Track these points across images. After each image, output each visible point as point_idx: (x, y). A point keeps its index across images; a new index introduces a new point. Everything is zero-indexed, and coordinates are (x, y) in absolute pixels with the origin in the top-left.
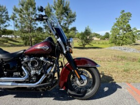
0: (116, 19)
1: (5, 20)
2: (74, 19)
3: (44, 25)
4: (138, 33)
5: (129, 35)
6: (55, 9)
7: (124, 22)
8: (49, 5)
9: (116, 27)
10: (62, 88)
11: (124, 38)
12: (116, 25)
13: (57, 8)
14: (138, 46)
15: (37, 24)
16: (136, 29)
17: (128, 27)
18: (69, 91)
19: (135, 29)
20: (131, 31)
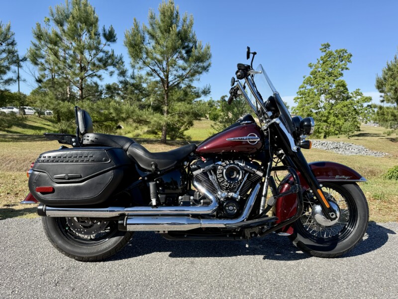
0: (311, 66)
1: (6, 64)
2: (205, 64)
3: (122, 79)
4: (365, 105)
5: (345, 109)
6: (153, 36)
7: (330, 74)
8: (137, 26)
9: (309, 87)
10: (285, 231)
11: (332, 118)
12: (308, 82)
13: (158, 34)
14: (368, 138)
15: (99, 77)
16: (361, 94)
17: (342, 89)
18: (300, 238)
19: (358, 93)
20: (348, 98)
